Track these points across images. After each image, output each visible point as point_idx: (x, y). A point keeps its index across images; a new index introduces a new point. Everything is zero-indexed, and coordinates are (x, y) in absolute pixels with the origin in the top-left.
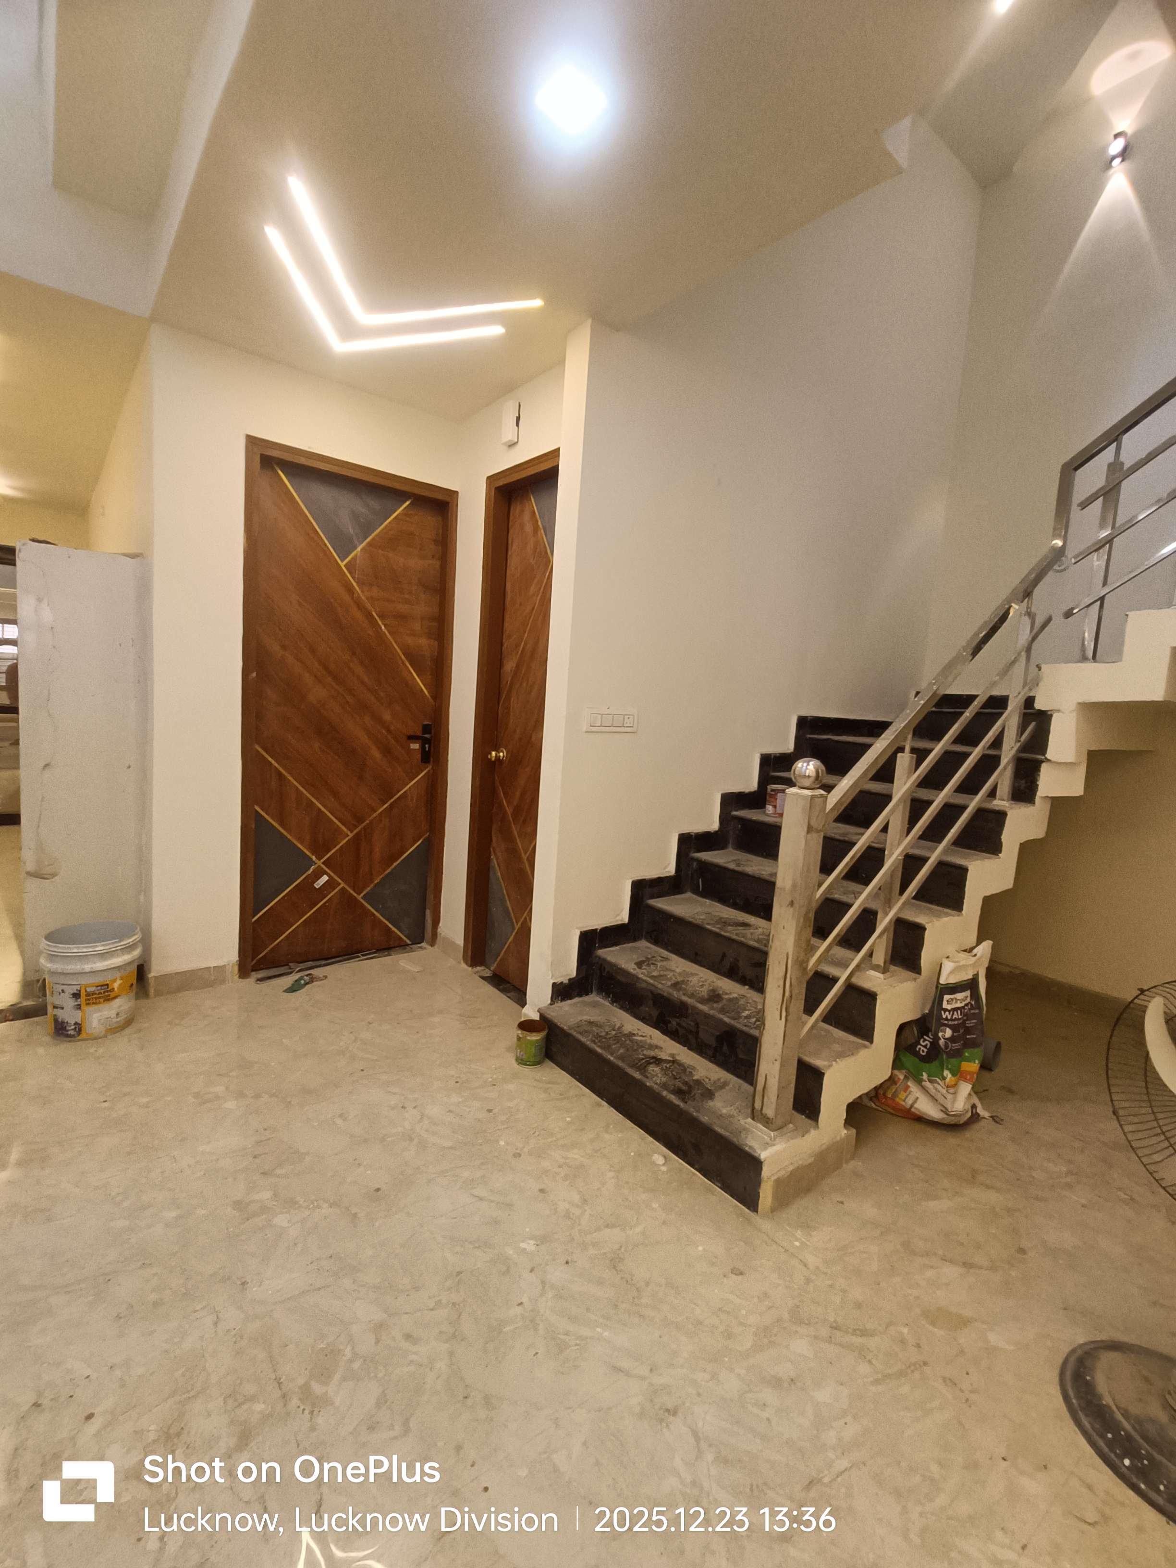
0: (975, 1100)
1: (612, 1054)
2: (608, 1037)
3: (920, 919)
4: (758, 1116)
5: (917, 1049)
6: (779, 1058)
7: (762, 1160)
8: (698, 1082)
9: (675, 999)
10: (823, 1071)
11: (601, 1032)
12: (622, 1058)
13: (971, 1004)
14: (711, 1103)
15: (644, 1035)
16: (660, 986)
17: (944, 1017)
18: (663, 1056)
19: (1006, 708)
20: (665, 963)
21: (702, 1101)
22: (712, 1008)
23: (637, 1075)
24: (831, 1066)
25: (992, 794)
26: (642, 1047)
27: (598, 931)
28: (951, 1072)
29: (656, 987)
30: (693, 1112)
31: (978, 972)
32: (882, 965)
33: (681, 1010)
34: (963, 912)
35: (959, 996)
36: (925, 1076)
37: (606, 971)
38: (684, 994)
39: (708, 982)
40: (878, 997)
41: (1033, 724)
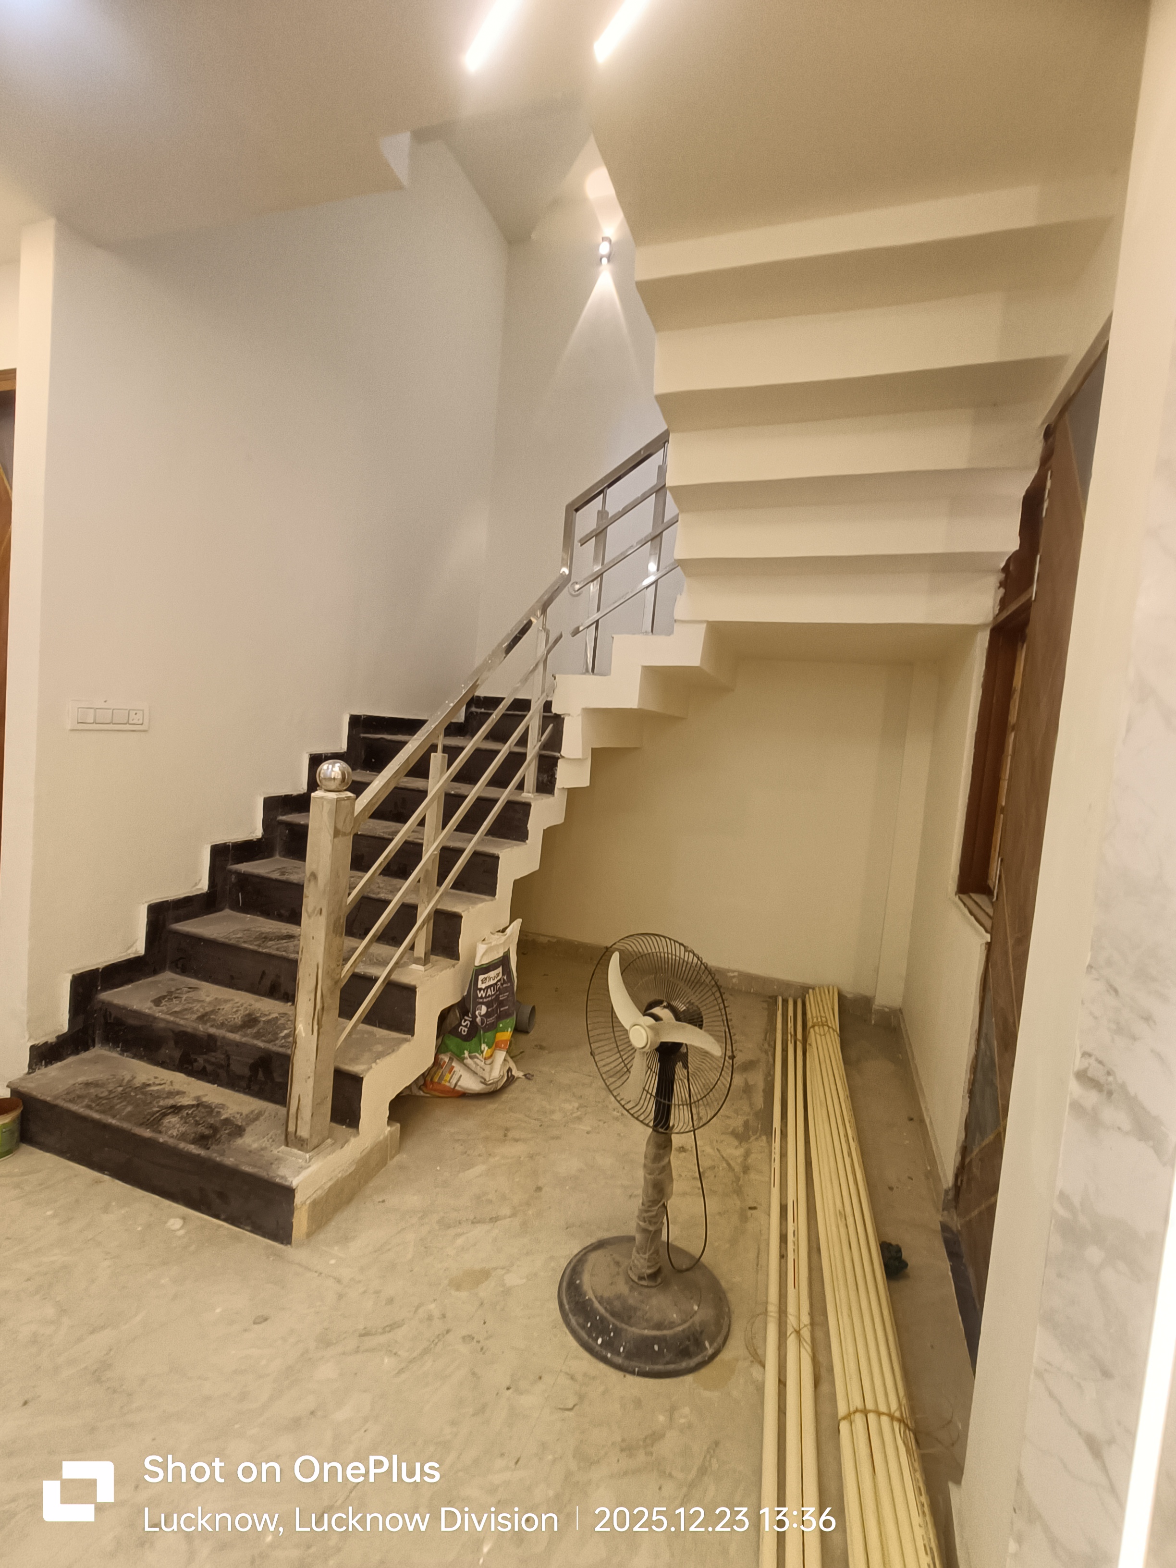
0: (512, 1064)
1: (114, 1117)
2: (112, 1096)
3: (457, 909)
4: (292, 1140)
5: (460, 1030)
6: (312, 1075)
7: (294, 1188)
8: (227, 1121)
9: (202, 1033)
10: (361, 1076)
11: (102, 1092)
12: (128, 1118)
13: (504, 979)
14: (239, 1141)
15: (163, 1082)
16: (182, 1022)
17: (480, 995)
18: (185, 1101)
19: (529, 710)
20: (191, 995)
21: (230, 1141)
22: (245, 1035)
23: (147, 1133)
24: (370, 1068)
25: (520, 787)
26: (159, 1097)
27: (100, 970)
28: (487, 1045)
29: (178, 1025)
30: (216, 1157)
31: (509, 949)
32: (423, 956)
33: (209, 1043)
34: (497, 896)
35: (492, 974)
36: (466, 1054)
37: (113, 1016)
38: (212, 1026)
39: (245, 1006)
40: (417, 990)
41: (551, 726)
